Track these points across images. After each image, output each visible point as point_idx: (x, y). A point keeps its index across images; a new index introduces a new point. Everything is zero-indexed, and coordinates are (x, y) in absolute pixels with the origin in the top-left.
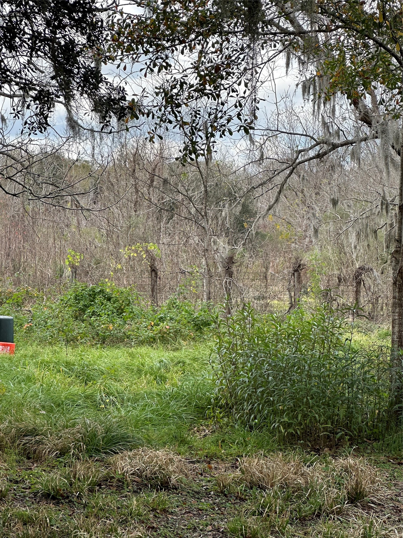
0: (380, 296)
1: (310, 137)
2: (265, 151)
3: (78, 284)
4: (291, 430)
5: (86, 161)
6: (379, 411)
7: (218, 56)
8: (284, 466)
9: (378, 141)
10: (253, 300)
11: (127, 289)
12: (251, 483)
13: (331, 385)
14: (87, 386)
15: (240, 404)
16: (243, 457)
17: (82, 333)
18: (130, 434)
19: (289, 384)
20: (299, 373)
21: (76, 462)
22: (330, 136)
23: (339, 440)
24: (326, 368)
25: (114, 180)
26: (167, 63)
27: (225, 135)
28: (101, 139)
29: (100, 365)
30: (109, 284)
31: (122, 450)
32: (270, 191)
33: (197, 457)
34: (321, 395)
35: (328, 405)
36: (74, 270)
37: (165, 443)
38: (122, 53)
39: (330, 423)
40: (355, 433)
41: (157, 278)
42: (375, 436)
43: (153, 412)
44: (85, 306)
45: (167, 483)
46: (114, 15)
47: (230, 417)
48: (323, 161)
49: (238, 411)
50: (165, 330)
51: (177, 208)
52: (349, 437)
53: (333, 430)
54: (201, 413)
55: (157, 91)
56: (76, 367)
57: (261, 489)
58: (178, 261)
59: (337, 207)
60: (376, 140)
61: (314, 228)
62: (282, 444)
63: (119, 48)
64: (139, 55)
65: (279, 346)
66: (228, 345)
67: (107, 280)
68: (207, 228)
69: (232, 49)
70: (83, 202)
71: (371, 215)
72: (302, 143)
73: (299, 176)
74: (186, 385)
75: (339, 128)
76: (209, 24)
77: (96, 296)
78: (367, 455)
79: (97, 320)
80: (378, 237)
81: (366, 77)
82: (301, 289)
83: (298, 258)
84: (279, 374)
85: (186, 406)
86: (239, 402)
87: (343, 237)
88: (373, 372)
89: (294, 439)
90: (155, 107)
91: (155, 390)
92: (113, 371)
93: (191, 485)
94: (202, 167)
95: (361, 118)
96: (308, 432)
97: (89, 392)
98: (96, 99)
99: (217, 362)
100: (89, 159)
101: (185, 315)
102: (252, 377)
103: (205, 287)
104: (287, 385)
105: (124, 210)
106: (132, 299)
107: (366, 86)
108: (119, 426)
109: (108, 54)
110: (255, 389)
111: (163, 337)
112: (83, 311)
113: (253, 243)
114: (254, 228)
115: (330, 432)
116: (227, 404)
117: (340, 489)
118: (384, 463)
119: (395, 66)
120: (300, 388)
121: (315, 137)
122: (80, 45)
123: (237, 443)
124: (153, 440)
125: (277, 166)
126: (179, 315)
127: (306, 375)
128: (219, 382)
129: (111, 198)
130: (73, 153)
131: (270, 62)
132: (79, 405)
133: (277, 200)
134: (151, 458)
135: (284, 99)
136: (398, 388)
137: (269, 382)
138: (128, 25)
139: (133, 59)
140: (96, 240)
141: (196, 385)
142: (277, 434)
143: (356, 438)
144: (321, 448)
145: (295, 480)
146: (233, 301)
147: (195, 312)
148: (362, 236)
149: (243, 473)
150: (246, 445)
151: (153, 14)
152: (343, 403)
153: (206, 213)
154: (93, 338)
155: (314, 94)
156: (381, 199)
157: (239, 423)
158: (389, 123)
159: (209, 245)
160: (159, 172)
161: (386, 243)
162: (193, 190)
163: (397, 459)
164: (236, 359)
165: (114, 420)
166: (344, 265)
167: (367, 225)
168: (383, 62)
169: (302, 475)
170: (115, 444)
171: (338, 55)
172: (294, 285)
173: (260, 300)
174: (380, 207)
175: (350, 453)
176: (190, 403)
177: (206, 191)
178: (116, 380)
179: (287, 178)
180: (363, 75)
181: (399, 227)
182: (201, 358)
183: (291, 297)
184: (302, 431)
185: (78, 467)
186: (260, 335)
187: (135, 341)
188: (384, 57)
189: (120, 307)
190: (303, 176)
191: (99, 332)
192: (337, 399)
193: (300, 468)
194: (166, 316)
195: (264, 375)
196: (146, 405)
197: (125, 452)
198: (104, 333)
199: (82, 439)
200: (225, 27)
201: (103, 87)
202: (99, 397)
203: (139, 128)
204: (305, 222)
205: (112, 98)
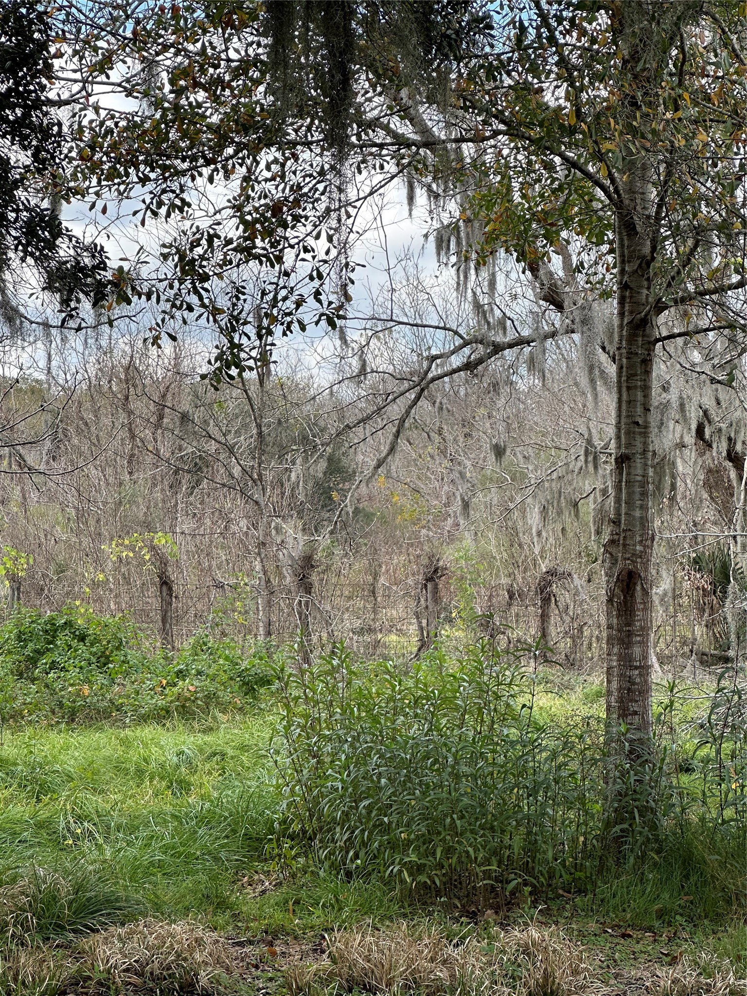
0: (585, 624)
1: (452, 331)
2: (369, 357)
3: (23, 610)
4: (423, 878)
5: (37, 381)
6: (586, 839)
7: (277, 187)
8: (410, 946)
9: (576, 337)
10: (351, 635)
11: (117, 619)
12: (351, 980)
13: (496, 792)
14: (41, 805)
15: (329, 831)
16: (333, 930)
17: (31, 703)
18: (122, 894)
19: (417, 792)
20: (438, 770)
21: (18, 950)
22: (489, 328)
23: (513, 893)
24: (487, 760)
25: (89, 416)
26: (183, 200)
27: (291, 332)
28: (64, 340)
29: (65, 763)
30: (83, 610)
31: (107, 924)
32: (380, 433)
33: (250, 934)
34: (478, 810)
35: (492, 828)
36: (16, 585)
37: (187, 909)
38: (99, 182)
39: (495, 863)
40: (542, 879)
41: (171, 598)
42: (578, 885)
43: (165, 849)
44: (37, 651)
45: (192, 985)
46: (83, 113)
47: (310, 856)
48: (476, 375)
49: (324, 844)
50: (187, 694)
51: (207, 467)
52: (530, 889)
53: (502, 875)
54: (256, 849)
55: (166, 251)
56: (20, 768)
57: (367, 991)
58: (210, 567)
59: (503, 460)
60: (573, 335)
61: (463, 500)
62: (406, 905)
63: (93, 173)
64: (130, 186)
65: (398, 722)
66: (302, 721)
67: (78, 603)
68: (262, 504)
69: (303, 174)
70: (31, 458)
71: (567, 473)
72: (439, 343)
73: (434, 403)
74: (227, 796)
75: (504, 314)
76: (259, 128)
77: (58, 633)
78: (564, 921)
79: (59, 677)
80: (581, 514)
81: (549, 222)
82: (439, 613)
83: (433, 556)
84: (398, 773)
85: (227, 837)
86: (326, 827)
87: (516, 514)
88: (574, 766)
89: (429, 895)
90: (161, 281)
91: (168, 808)
92: (89, 775)
93: (237, 988)
94: (253, 390)
95: (545, 296)
96: (456, 880)
97: (43, 815)
98: (51, 268)
99: (284, 753)
100: (43, 377)
101: (224, 665)
102: (350, 779)
103: (261, 613)
104: (414, 794)
105: (109, 471)
106: (125, 637)
107: (551, 237)
108: (100, 878)
109: (72, 184)
110: (355, 801)
111: (183, 706)
112: (33, 661)
113: (349, 529)
114: (350, 501)
115: (497, 880)
116: (304, 831)
117: (514, 987)
118: (595, 935)
119: (602, 202)
120: (438, 799)
121: (462, 331)
122: (19, 167)
123: (324, 905)
124: (164, 902)
125: (392, 386)
126: (213, 665)
127: (449, 775)
128: (288, 790)
129: (85, 448)
130: (12, 367)
131: (375, 195)
132: (25, 841)
133: (392, 450)
134: (162, 939)
135: (403, 263)
136: (620, 794)
137: (380, 789)
138: (110, 131)
139: (120, 193)
140: (58, 528)
141: (245, 796)
142: (398, 887)
143: (544, 889)
144: (479, 911)
145: (432, 972)
146: (315, 639)
147: (242, 660)
148: (552, 513)
149: (334, 961)
150: (340, 909)
151: (156, 110)
152: (519, 824)
153: (260, 475)
154: (53, 712)
155: (458, 253)
156: (584, 444)
157: (327, 868)
158: (595, 305)
159: (268, 534)
160: (174, 398)
161: (594, 524)
162: (236, 432)
163: (619, 927)
164: (319, 747)
165: (91, 868)
166: (518, 566)
167: (560, 492)
168: (580, 195)
169: (445, 962)
170: (92, 913)
171: (499, 182)
172: (427, 607)
173: (363, 635)
174: (582, 458)
175: (532, 919)
176: (234, 831)
177: (260, 434)
178: (95, 790)
179: (411, 407)
180: (543, 218)
181: (615, 497)
182: (256, 745)
183: (421, 629)
184: (444, 879)
185: (23, 961)
186: (364, 700)
187: (132, 715)
188: (582, 187)
189: (104, 652)
190: (441, 403)
191: (64, 700)
192: (508, 818)
193: (441, 950)
194: (189, 668)
195: (371, 776)
196: (153, 836)
197: (112, 929)
198: (74, 701)
199: (30, 906)
200: (289, 134)
201: (64, 246)
202: (62, 824)
203: (133, 318)
204: (446, 488)
205: (82, 264)
